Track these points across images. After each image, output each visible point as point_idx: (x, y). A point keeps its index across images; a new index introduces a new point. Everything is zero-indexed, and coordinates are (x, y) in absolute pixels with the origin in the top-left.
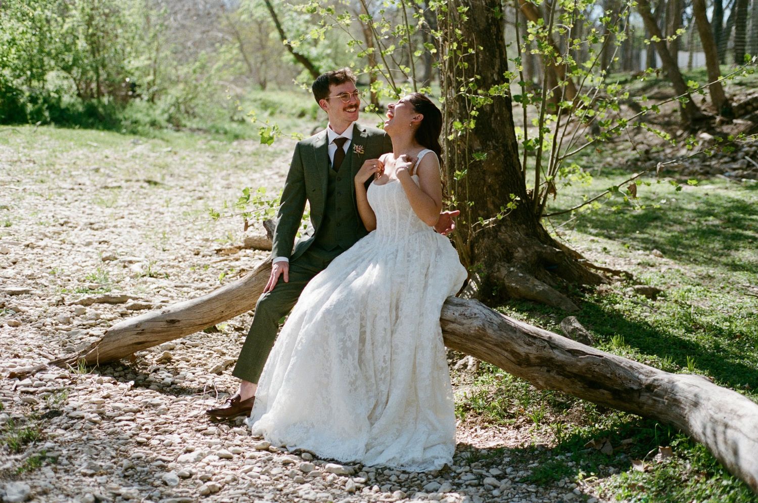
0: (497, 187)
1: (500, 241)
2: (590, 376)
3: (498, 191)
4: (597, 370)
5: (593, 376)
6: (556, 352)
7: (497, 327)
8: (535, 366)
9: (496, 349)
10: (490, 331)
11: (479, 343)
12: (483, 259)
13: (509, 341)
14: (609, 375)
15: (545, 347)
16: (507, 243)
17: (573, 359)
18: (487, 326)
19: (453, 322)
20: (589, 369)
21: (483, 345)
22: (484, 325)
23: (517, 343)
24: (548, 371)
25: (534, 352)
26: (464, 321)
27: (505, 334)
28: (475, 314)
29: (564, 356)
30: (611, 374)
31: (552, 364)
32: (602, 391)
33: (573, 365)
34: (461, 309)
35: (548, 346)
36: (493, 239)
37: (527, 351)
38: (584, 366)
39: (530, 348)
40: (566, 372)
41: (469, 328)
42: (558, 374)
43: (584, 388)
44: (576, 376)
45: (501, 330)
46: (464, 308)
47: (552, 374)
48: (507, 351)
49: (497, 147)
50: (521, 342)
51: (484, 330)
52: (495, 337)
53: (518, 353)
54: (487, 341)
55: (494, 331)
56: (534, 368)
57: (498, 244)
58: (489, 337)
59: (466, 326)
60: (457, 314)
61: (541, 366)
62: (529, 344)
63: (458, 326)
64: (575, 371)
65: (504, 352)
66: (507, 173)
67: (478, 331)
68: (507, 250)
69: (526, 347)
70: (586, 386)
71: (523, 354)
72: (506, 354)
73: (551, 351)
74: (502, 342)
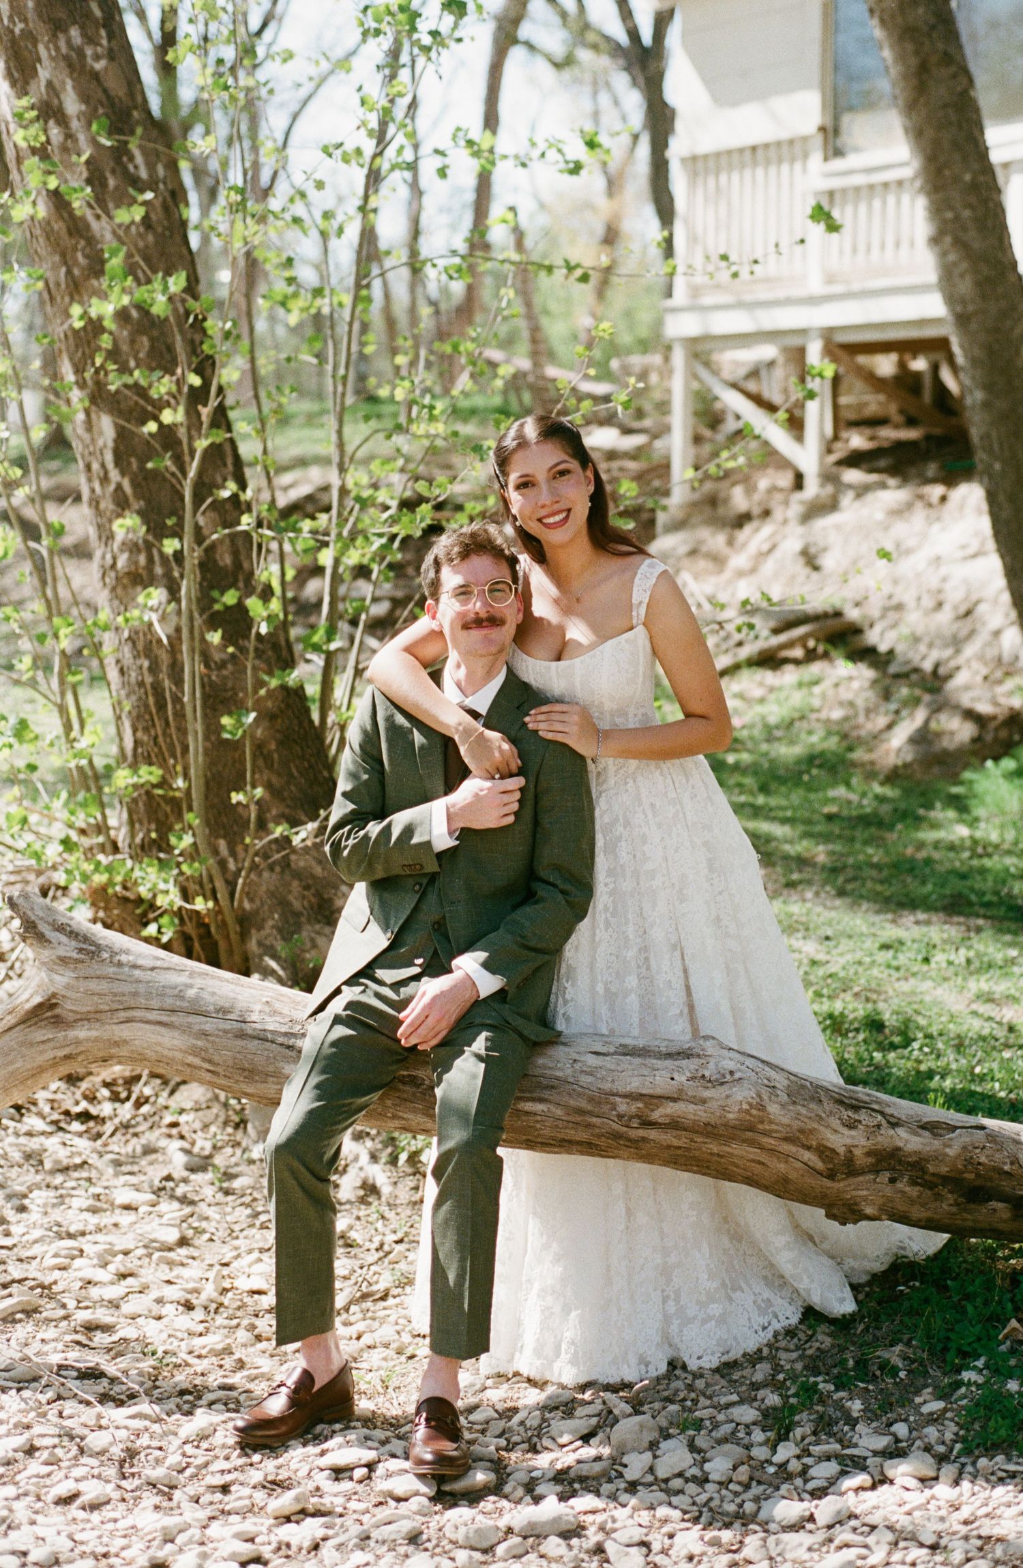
0: (273, 746)
1: (297, 875)
2: (972, 1176)
3: (276, 756)
4: (983, 1159)
5: (978, 1175)
6: (901, 1132)
7: (786, 1098)
8: (863, 1173)
9: (787, 1148)
10: (773, 1109)
11: (745, 1141)
12: (271, 923)
13: (815, 1125)
14: (1007, 1168)
15: (879, 1126)
16: (313, 877)
17: (937, 1144)
18: (765, 1097)
19: (675, 1100)
20: (969, 1161)
21: (751, 1143)
22: (759, 1096)
23: (827, 1127)
24: (892, 1181)
25: (863, 1142)
26: (707, 1094)
27: (804, 1111)
28: (732, 1073)
29: (917, 1139)
30: (1012, 1163)
31: (900, 1162)
32: (994, 1204)
33: (938, 1157)
34: (690, 1065)
35: (884, 1122)
36: (282, 872)
37: (849, 1141)
38: (959, 1156)
39: (853, 1133)
40: (927, 1177)
41: (723, 1108)
42: (913, 1183)
43: (958, 1204)
44: (945, 1180)
45: (794, 1103)
46: (696, 1061)
47: (899, 1185)
48: (809, 1148)
49: (263, 652)
50: (835, 1123)
51: (762, 1108)
52: (785, 1121)
53: (833, 1150)
54: (765, 1133)
55: (783, 1106)
56: (861, 1178)
57: (295, 883)
58: (771, 1122)
59: (713, 1105)
60: (681, 1078)
61: (877, 1172)
62: (851, 1125)
63: (691, 1108)
64: (944, 1170)
65: (802, 1151)
66: (290, 713)
67: (747, 1112)
68: (318, 894)
69: (845, 1131)
70: (962, 1200)
71: (841, 1150)
72: (807, 1156)
73: (892, 1132)
74: (801, 1131)
